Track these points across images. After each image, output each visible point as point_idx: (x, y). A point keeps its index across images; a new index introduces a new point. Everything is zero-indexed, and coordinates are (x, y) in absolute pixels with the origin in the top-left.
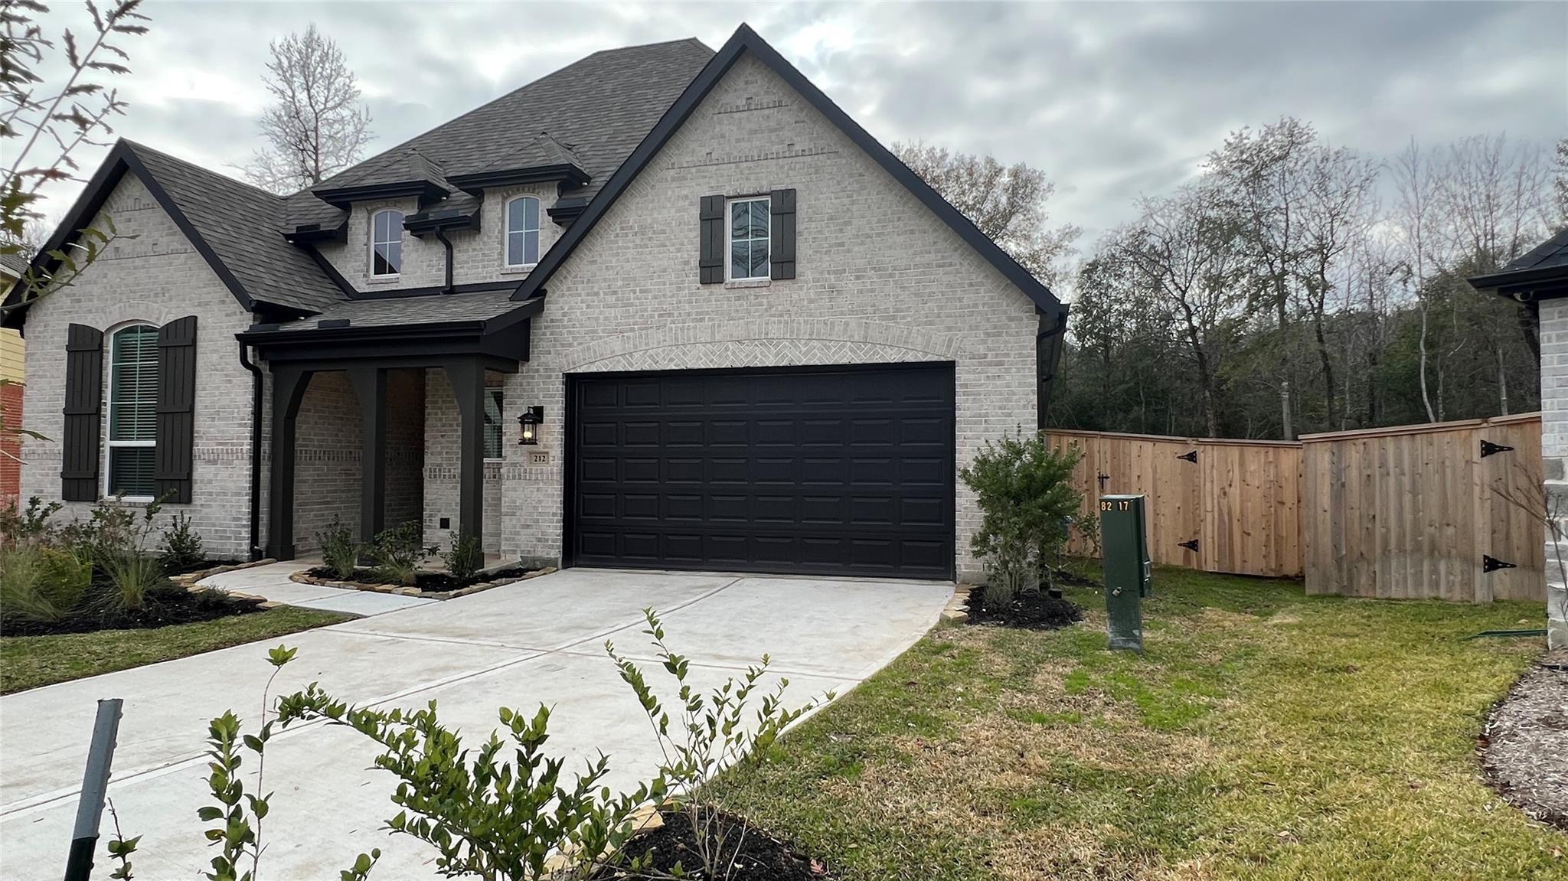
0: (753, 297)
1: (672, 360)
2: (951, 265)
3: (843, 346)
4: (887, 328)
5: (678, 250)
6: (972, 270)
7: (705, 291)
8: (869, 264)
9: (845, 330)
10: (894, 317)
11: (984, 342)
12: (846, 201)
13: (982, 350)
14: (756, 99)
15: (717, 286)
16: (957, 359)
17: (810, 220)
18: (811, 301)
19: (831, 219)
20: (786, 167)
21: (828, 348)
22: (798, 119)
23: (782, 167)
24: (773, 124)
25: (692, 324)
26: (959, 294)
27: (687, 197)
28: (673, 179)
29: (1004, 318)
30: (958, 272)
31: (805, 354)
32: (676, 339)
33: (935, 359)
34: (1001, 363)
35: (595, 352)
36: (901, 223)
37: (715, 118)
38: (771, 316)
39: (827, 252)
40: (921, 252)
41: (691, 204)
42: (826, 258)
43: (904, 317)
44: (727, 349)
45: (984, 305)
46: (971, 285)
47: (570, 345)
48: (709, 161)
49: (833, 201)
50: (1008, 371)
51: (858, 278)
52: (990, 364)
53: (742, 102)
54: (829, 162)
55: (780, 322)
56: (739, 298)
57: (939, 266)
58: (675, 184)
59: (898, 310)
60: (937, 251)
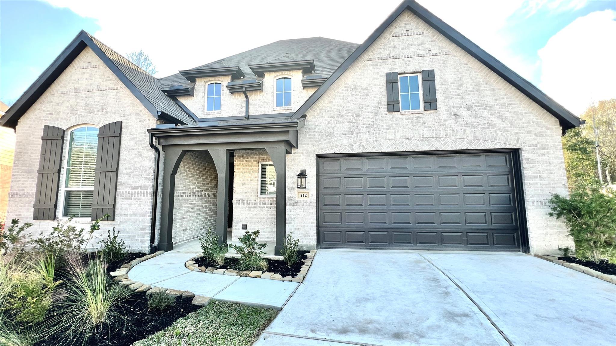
0: (415, 119)
1: (374, 148)
2: (515, 104)
3: (463, 141)
4: (485, 133)
5: (375, 97)
6: (525, 106)
7: (390, 115)
8: (474, 104)
9: (464, 134)
10: (488, 128)
11: (535, 139)
12: (459, 76)
13: (534, 143)
14: (411, 31)
15: (396, 113)
16: (522, 147)
17: (442, 84)
18: (445, 120)
19: (452, 83)
20: (428, 61)
21: (455, 142)
22: (432, 40)
23: (426, 61)
24: (420, 42)
25: (384, 131)
26: (520, 117)
27: (378, 73)
28: (371, 65)
29: (544, 128)
30: (519, 107)
31: (444, 145)
32: (376, 138)
33: (511, 147)
34: (544, 149)
35: (333, 144)
36: (488, 86)
37: (391, 38)
38: (425, 127)
39: (451, 99)
40: (500, 99)
41: (381, 76)
42: (451, 101)
43: (493, 128)
44: (403, 143)
45: (533, 122)
46: (526, 113)
47: (320, 141)
48: (389, 57)
49: (453, 75)
50: (548, 152)
51: (468, 110)
52: (539, 149)
53: (404, 32)
54: (449, 58)
55: (430, 130)
56: (408, 119)
57: (508, 105)
58: (371, 67)
59: (490, 125)
60: (507, 98)
